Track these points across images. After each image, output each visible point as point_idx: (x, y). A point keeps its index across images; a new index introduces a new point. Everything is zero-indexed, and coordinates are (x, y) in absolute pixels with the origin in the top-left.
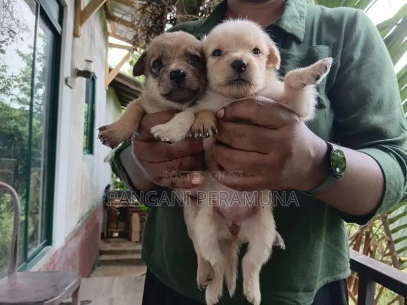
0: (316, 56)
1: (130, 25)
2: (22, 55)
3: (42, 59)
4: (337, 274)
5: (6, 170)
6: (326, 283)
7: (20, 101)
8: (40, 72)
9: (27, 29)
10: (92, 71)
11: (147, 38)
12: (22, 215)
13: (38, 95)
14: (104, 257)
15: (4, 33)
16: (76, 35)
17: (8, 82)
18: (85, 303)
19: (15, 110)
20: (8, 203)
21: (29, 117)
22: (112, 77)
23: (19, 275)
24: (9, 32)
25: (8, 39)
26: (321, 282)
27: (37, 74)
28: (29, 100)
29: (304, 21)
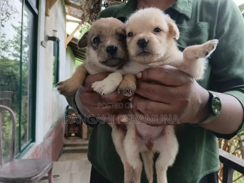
0: (200, 29)
1: (80, 8)
2: (14, 27)
3: (27, 30)
4: (212, 169)
5: (7, 98)
6: (205, 174)
7: (14, 55)
8: (25, 37)
9: (17, 12)
10: (57, 37)
11: (90, 15)
12: (17, 124)
13: (25, 52)
14: (67, 148)
15: (3, 14)
16: (47, 15)
17: (7, 44)
18: (56, 176)
19: (11, 61)
20: (9, 117)
21: (20, 65)
22: (69, 40)
23: (16, 161)
24: (6, 14)
25: (6, 18)
26: (202, 174)
27: (24, 39)
28: (19, 54)
29: (191, 5)
